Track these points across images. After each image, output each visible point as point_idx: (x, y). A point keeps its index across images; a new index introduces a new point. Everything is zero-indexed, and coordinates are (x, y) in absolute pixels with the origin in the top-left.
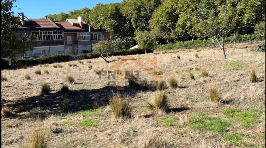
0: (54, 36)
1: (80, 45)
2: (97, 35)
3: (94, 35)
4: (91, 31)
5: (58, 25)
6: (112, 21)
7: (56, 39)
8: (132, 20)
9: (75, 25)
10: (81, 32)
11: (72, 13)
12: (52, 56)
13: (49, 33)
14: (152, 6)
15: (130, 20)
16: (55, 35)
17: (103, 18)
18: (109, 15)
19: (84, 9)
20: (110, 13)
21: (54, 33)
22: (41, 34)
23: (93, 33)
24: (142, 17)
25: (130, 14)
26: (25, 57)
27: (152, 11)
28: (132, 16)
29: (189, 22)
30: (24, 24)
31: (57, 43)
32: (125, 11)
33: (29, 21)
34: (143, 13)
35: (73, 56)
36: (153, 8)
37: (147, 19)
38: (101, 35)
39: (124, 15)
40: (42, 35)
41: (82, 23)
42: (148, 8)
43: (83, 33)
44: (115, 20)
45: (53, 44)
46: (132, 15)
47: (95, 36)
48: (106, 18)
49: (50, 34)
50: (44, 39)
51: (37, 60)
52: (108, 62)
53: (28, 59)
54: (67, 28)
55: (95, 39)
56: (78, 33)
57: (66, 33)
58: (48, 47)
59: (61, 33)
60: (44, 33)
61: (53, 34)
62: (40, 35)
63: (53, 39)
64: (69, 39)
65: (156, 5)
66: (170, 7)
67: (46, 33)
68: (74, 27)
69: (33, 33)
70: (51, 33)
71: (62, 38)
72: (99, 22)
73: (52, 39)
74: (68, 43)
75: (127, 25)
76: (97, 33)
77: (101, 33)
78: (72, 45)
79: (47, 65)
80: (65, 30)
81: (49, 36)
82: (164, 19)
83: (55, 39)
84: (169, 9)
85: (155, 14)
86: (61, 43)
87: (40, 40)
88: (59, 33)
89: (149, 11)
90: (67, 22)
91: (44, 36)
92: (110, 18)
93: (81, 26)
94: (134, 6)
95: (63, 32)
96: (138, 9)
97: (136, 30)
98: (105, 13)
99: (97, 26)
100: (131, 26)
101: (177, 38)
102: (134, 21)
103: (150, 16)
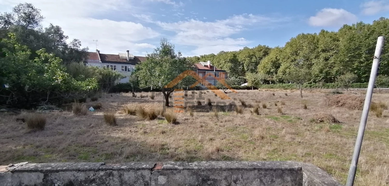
2: (219, 74)
4: (216, 71)
6: (230, 64)
10: (208, 71)
11: (202, 57)
15: (243, 64)
17: (224, 61)
18: (228, 60)
19: (211, 55)
20: (229, 58)
23: (217, 72)
24: (253, 62)
25: (244, 60)
27: (261, 58)
28: (245, 62)
32: (240, 58)
36: (262, 56)
37: (257, 64)
39: (239, 61)
41: (210, 65)
42: (258, 56)
43: (210, 72)
44: (232, 63)
47: (217, 74)
48: (226, 62)
52: (226, 93)
54: (200, 68)
56: (206, 71)
57: (199, 72)
64: (201, 75)
66: (275, 57)
68: (205, 67)
75: (241, 67)
76: (219, 72)
77: (222, 73)
80: (199, 70)
82: (269, 66)
84: (274, 59)
85: (262, 61)
89: (258, 59)
90: (200, 64)
92: (228, 62)
93: (209, 67)
94: (247, 55)
95: (197, 71)
96: (250, 57)
97: (247, 72)
98: (225, 58)
99: (219, 67)
100: (243, 68)
101: (278, 80)
102: (247, 65)
103: (259, 62)
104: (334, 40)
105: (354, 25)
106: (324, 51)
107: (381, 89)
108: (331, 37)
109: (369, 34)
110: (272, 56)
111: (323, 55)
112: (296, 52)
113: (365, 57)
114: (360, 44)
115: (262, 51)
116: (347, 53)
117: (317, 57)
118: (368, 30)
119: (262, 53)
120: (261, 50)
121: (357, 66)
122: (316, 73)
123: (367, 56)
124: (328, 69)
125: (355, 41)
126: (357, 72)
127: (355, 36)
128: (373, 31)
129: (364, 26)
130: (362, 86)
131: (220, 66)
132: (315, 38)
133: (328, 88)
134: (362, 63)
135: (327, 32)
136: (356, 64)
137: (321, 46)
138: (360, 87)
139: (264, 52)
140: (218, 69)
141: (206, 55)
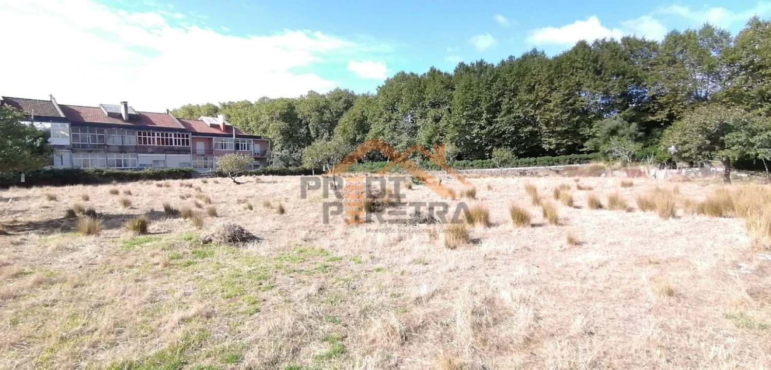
0: (175, 140)
1: (216, 155)
2: (246, 143)
3: (240, 143)
4: (237, 136)
5: (184, 123)
6: (282, 123)
7: (178, 145)
8: (310, 125)
9: (212, 126)
10: (219, 138)
11: (224, 106)
12: (165, 170)
13: (167, 135)
14: (341, 107)
15: (307, 124)
16: (177, 138)
17: (268, 118)
18: (277, 115)
19: (243, 102)
20: (279, 111)
21: (175, 136)
22: (153, 135)
23: (240, 140)
24: (325, 122)
25: (309, 115)
26: (123, 167)
27: (340, 115)
28: (311, 120)
29: (382, 137)
30: (128, 119)
31: (178, 151)
32: (302, 111)
33: (137, 115)
34: (327, 116)
35: (200, 171)
36: (342, 111)
37: (333, 124)
38: (252, 143)
39: (300, 116)
40: (156, 137)
41: (224, 124)
42: (335, 110)
43: (224, 139)
44: (286, 122)
45: (172, 152)
46: (311, 118)
47: (242, 144)
48: (272, 119)
49: (169, 137)
50: (158, 143)
51: (140, 174)
52: (238, 183)
53: (123, 171)
54: (198, 130)
55: (242, 149)
56: (214, 138)
57: (196, 138)
58: (164, 155)
59: (187, 136)
60: (158, 135)
61: (173, 138)
62: (151, 137)
63: (174, 145)
64: (201, 146)
65: (346, 107)
66: (359, 112)
67: (162, 135)
68: (211, 128)
69: (140, 134)
70: (171, 136)
71: (188, 144)
72: (262, 123)
73: (171, 144)
74: (198, 152)
75: (303, 130)
76: (246, 140)
77: (252, 141)
78: (203, 155)
79: (150, 182)
80: (195, 133)
81: (167, 139)
82: (351, 128)
83: (176, 144)
84: (358, 116)
85: (342, 120)
86: (187, 151)
87: (152, 145)
88: (183, 136)
89: (335, 115)
90: (202, 121)
91: (158, 139)
92: (278, 119)
93: (222, 128)
94: (314, 106)
95: (190, 135)
96: (320, 110)
97: (316, 140)
98: (271, 111)
99: (260, 129)
100: (309, 133)
101: (365, 156)
102: (314, 126)
103: (337, 121)
104: (447, 87)
105: (473, 64)
106: (434, 105)
107: (504, 169)
108: (442, 82)
109: (491, 81)
110: (355, 110)
111: (432, 112)
112: (393, 105)
113: (486, 119)
114: (478, 97)
115: (342, 100)
116: (463, 110)
117: (423, 116)
118: (490, 74)
119: (341, 104)
120: (341, 98)
121: (477, 134)
122: (423, 143)
123: (489, 116)
124: (438, 137)
125: (472, 90)
126: (478, 142)
127: (472, 83)
128: (496, 77)
129: (486, 67)
130: (485, 164)
131: (262, 127)
132: (422, 82)
133: (440, 170)
134: (482, 128)
135: (439, 73)
136: (476, 131)
137: (429, 96)
138: (482, 167)
139: (345, 102)
140: (245, 134)
141: (233, 103)
